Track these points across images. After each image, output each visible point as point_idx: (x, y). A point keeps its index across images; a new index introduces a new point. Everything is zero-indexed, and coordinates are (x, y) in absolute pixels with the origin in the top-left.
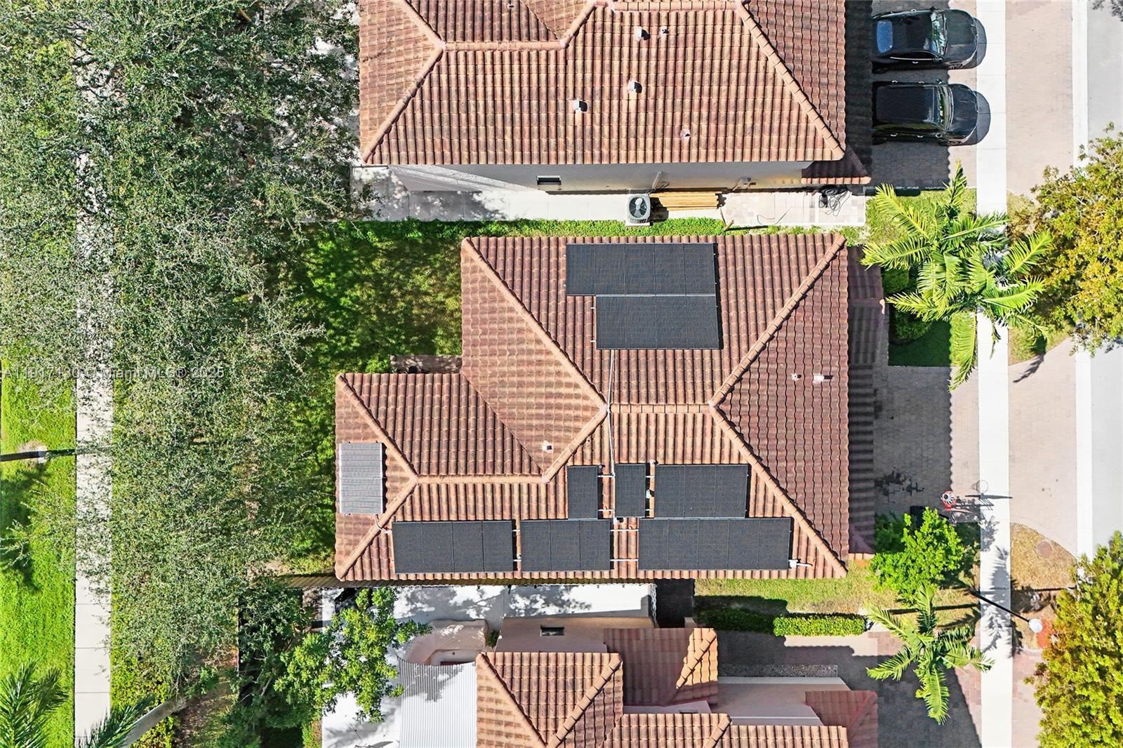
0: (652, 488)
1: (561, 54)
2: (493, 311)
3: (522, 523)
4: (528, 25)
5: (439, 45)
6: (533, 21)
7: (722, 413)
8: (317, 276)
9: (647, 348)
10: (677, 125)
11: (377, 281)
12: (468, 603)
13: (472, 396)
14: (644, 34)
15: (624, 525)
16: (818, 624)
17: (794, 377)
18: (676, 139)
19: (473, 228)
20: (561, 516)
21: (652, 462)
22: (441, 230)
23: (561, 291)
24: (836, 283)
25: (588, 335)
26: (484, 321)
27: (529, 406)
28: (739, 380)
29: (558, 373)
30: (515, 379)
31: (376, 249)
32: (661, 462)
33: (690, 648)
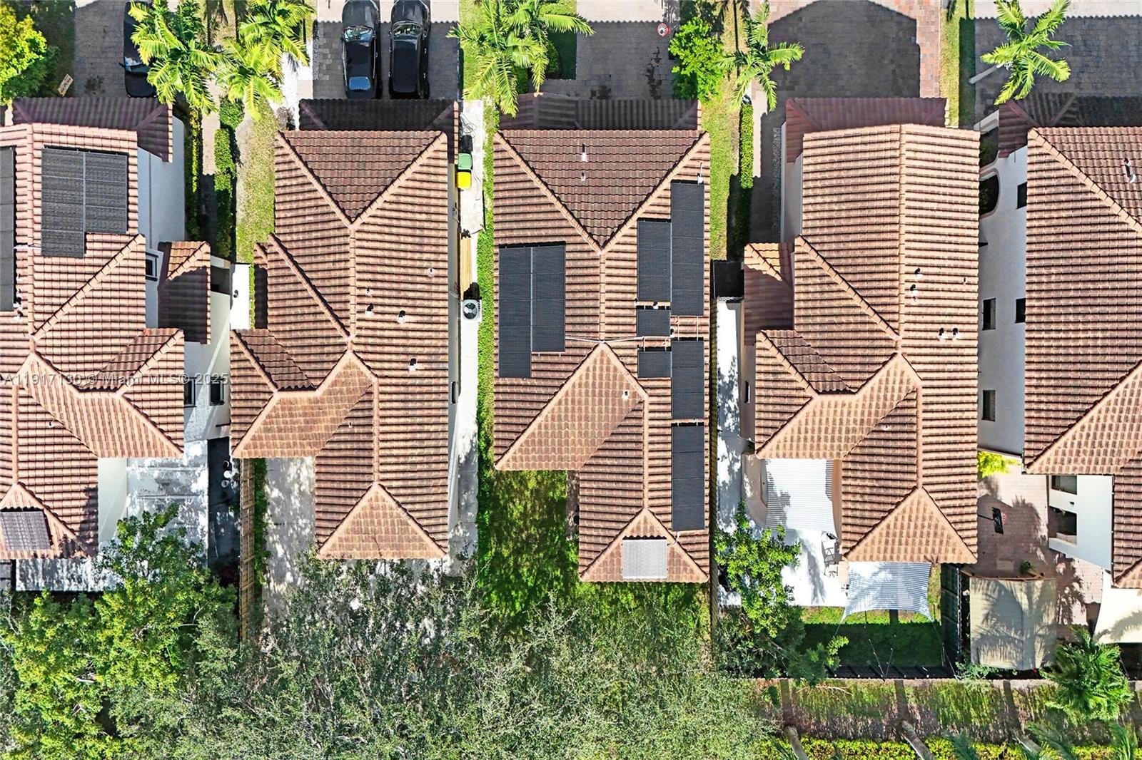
0: (651, 304)
1: (382, 381)
2: (540, 442)
3: (674, 418)
4: (363, 410)
5: (375, 487)
6: (360, 406)
7: (606, 243)
8: (514, 608)
9: (564, 308)
10: (425, 280)
11: (517, 552)
12: (730, 470)
13: (594, 462)
14: (369, 309)
15: (675, 329)
16: (745, 147)
17: (583, 179)
18: (434, 280)
19: (484, 464)
20: (669, 384)
21: (636, 304)
22: (484, 493)
23: (529, 382)
24: (525, 141)
25: (556, 359)
26: (547, 450)
27: (600, 412)
28: (584, 228)
29: (580, 385)
30: (583, 423)
31: (496, 553)
32: (635, 297)
33: (757, 268)
